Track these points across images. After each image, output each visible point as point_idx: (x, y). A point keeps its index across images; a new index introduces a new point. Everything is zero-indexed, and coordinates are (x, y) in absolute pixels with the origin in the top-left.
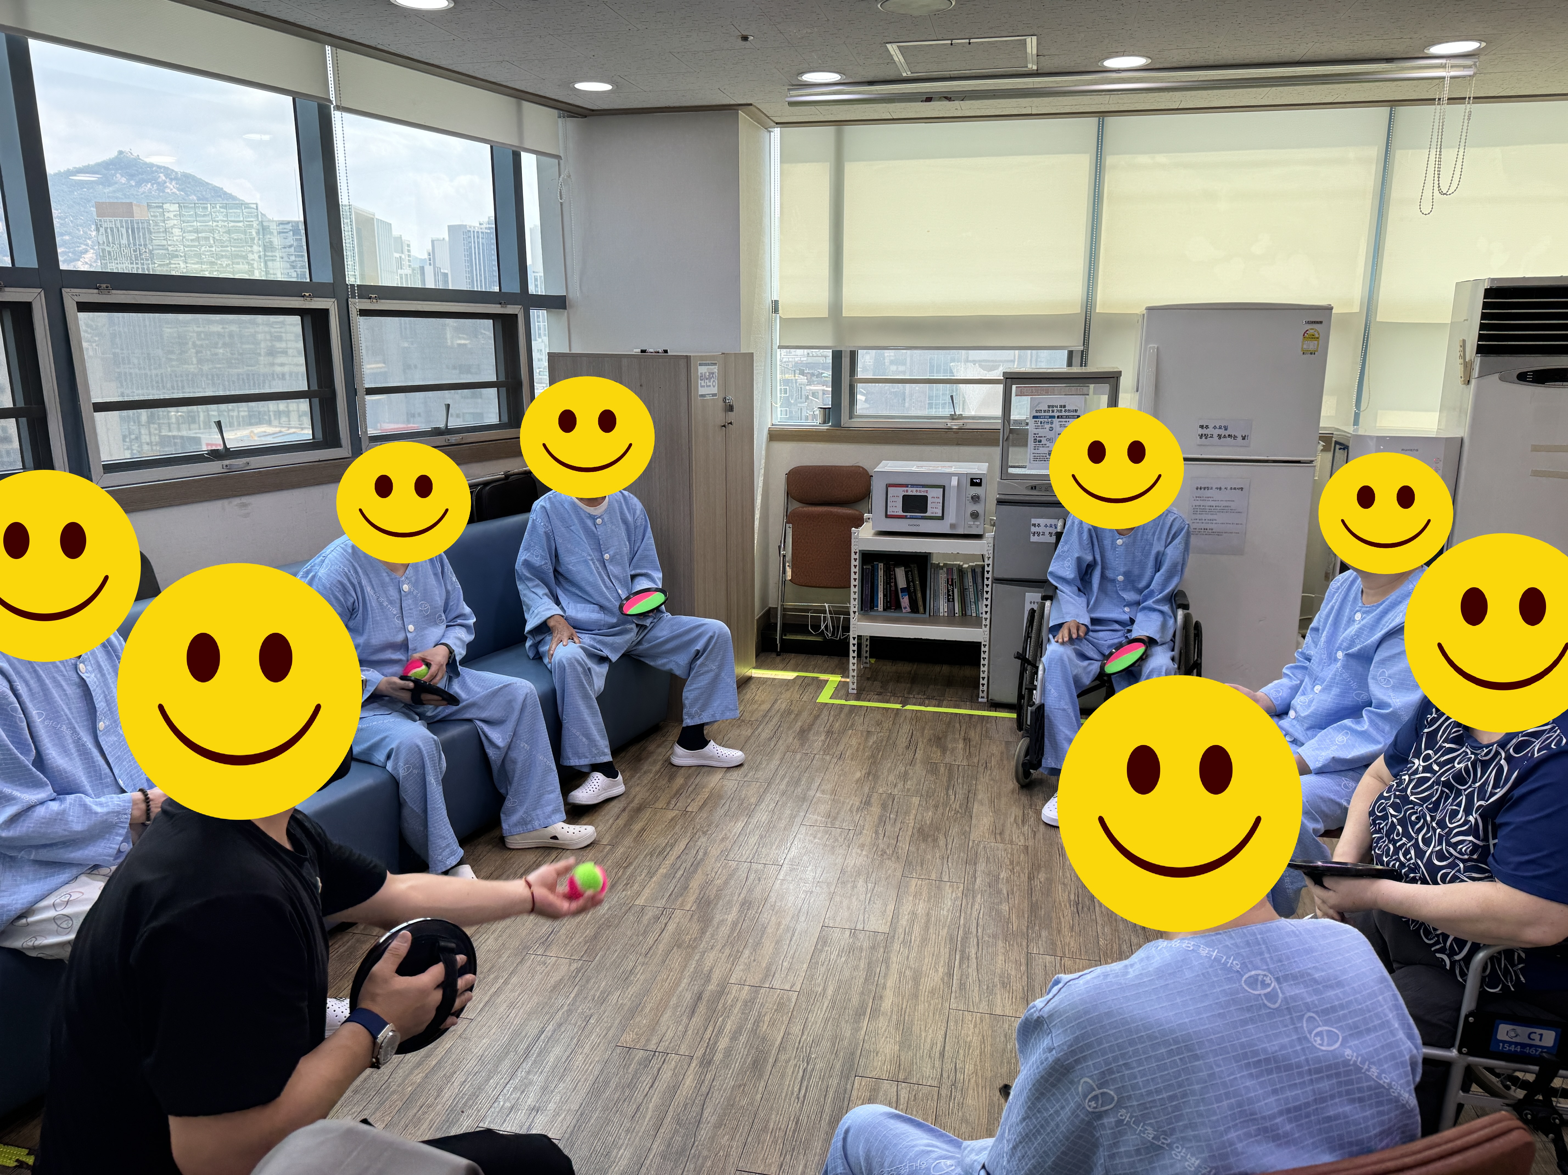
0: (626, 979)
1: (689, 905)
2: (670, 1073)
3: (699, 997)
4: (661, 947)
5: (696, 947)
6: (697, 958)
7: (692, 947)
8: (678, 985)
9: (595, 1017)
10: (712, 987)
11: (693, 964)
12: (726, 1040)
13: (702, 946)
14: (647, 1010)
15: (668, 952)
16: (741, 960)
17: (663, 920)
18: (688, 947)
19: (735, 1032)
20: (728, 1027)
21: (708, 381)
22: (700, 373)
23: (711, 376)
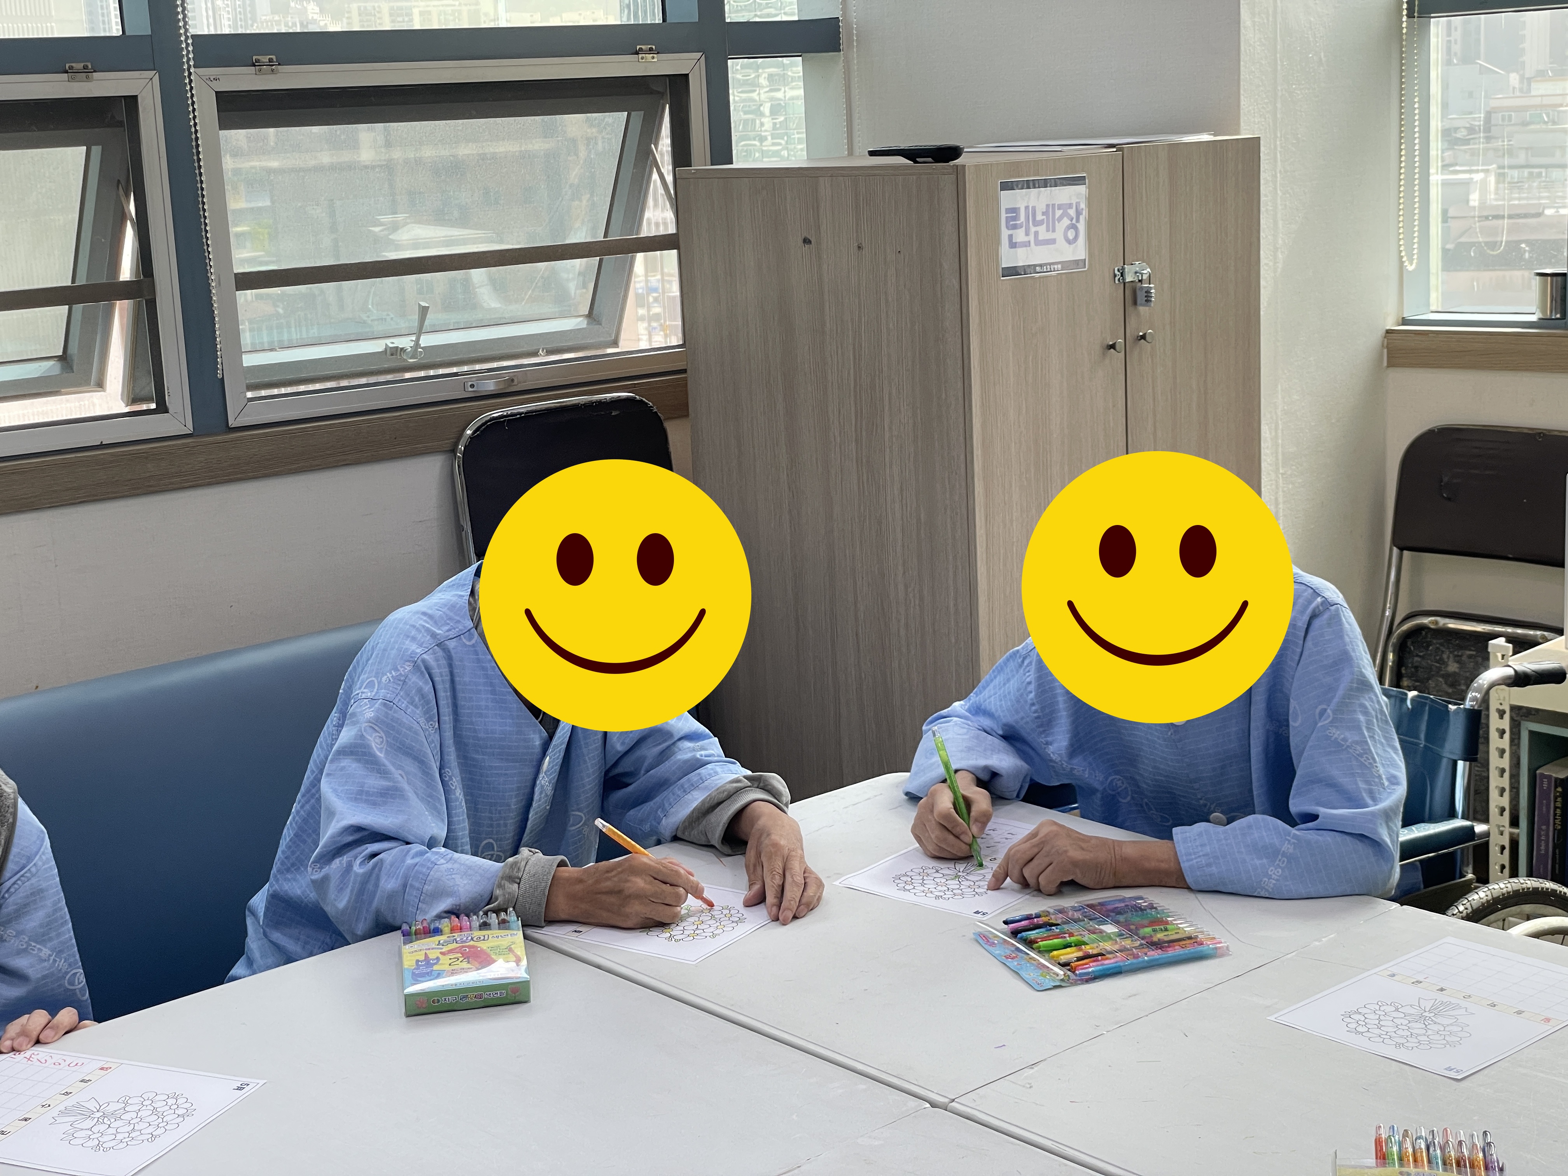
21: (1042, 229)
22: (1008, 211)
23: (1058, 213)
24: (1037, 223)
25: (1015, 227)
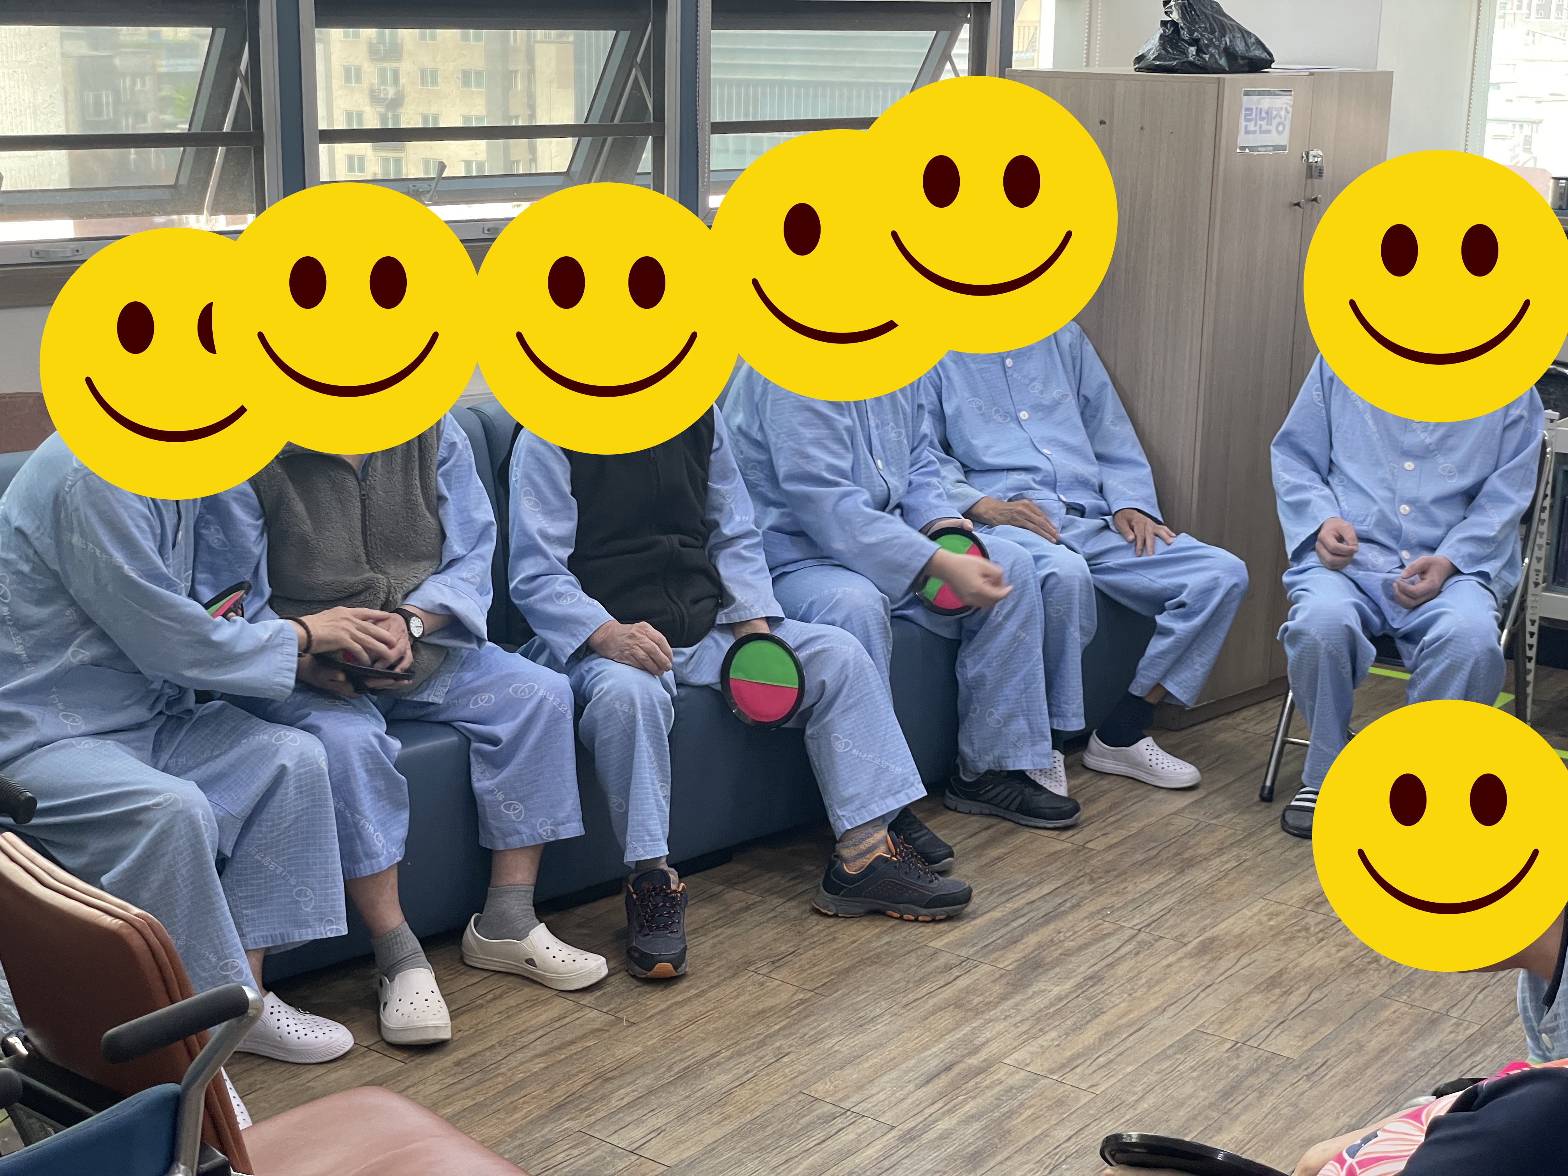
0: (860, 1026)
1: (1006, 964)
2: (852, 1136)
3: (948, 1068)
4: (931, 1002)
5: (983, 1012)
6: (974, 1025)
7: (977, 1012)
8: (926, 1048)
9: (791, 1056)
10: (973, 1061)
11: (966, 1029)
12: (954, 1121)
13: (992, 1013)
14: (866, 1065)
15: (939, 1008)
16: (1040, 1041)
17: (956, 972)
18: (971, 1010)
19: (972, 1116)
20: (967, 1108)
21: (1264, 123)
22: (1246, 109)
23: (1275, 113)
24: (1262, 119)
25: (1250, 120)
